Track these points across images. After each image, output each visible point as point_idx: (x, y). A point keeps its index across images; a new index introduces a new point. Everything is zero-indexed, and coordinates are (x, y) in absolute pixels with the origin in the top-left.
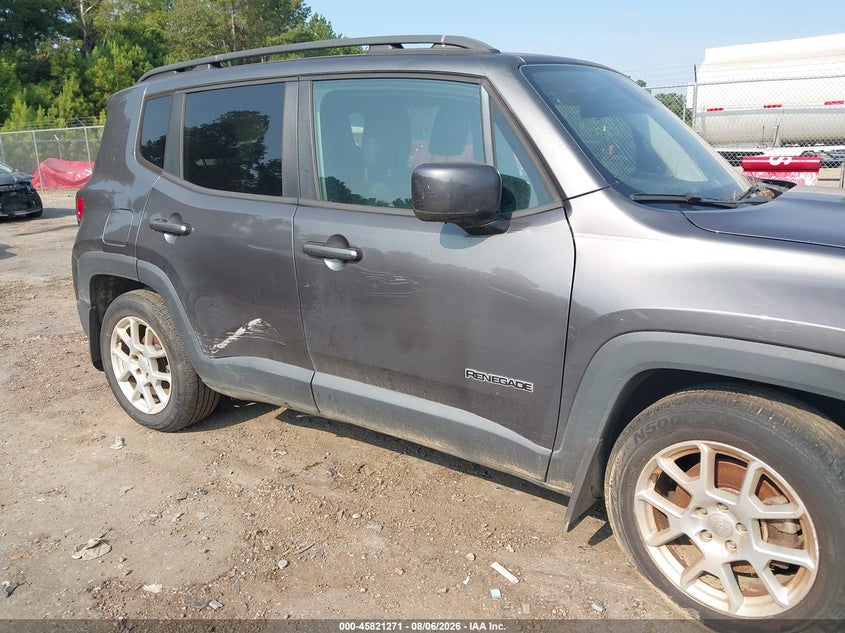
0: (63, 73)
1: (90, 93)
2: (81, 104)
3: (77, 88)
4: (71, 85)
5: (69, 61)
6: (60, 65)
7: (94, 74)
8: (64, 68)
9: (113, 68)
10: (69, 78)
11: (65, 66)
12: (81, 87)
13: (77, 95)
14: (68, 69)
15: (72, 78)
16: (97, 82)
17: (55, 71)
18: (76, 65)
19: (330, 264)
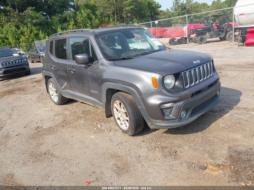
0: (70, 20)
1: (77, 24)
2: (75, 27)
3: (74, 23)
4: (72, 23)
5: (71, 16)
6: (69, 17)
7: (78, 19)
8: (70, 18)
9: (82, 17)
10: (71, 21)
11: (70, 17)
12: (75, 23)
13: (74, 25)
14: (71, 18)
15: (72, 21)
16: (79, 21)
17: (68, 19)
18: (73, 17)
19: (72, 72)
